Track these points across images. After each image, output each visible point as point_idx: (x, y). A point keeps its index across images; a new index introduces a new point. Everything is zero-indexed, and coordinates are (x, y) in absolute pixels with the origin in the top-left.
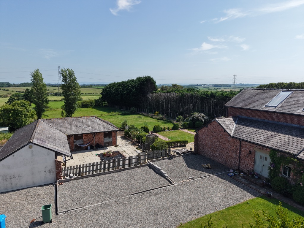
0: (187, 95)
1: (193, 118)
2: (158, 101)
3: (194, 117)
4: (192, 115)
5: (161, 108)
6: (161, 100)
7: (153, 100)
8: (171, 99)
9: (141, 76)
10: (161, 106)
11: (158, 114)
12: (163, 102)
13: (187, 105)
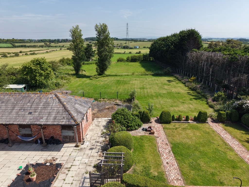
0: (241, 58)
1: (241, 106)
2: (198, 62)
3: (243, 104)
4: (240, 99)
5: (200, 73)
6: (202, 62)
7: (192, 60)
8: (215, 61)
9: (184, 30)
10: (201, 69)
11: (193, 80)
12: (204, 65)
13: (238, 76)
